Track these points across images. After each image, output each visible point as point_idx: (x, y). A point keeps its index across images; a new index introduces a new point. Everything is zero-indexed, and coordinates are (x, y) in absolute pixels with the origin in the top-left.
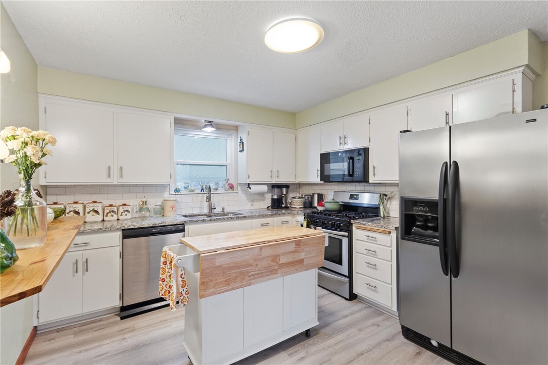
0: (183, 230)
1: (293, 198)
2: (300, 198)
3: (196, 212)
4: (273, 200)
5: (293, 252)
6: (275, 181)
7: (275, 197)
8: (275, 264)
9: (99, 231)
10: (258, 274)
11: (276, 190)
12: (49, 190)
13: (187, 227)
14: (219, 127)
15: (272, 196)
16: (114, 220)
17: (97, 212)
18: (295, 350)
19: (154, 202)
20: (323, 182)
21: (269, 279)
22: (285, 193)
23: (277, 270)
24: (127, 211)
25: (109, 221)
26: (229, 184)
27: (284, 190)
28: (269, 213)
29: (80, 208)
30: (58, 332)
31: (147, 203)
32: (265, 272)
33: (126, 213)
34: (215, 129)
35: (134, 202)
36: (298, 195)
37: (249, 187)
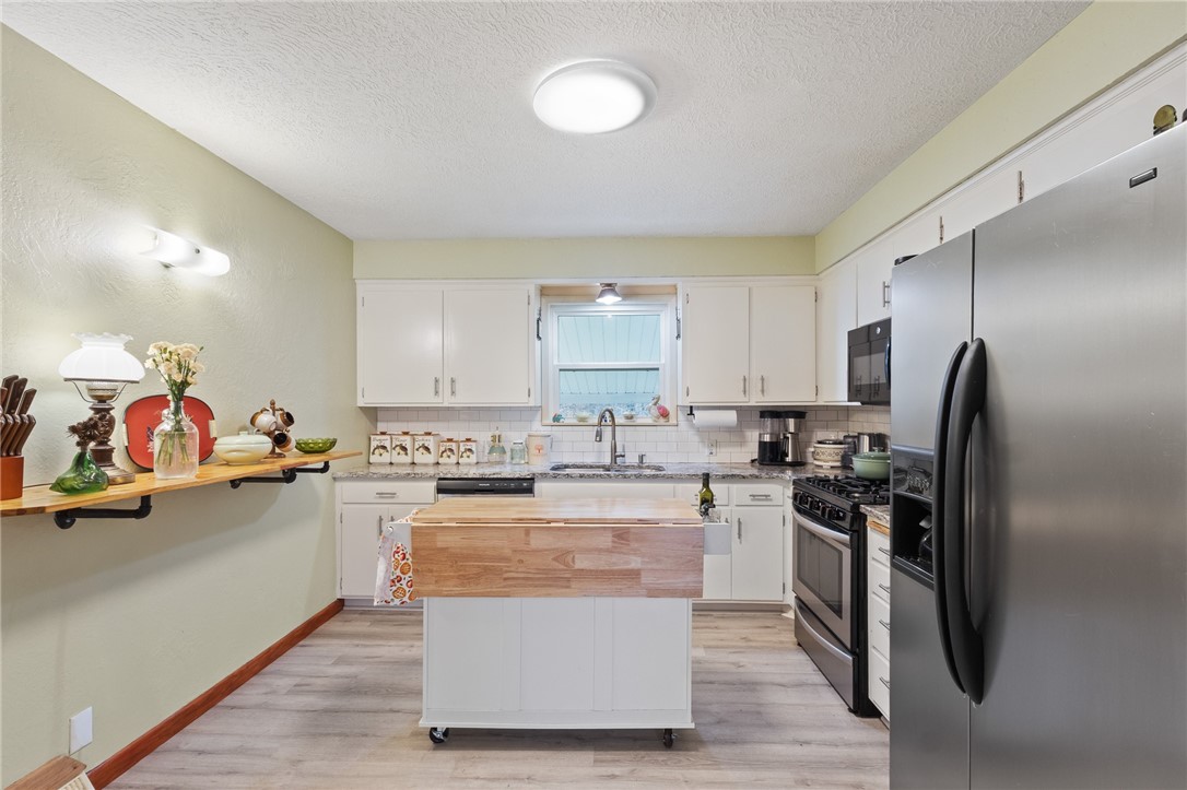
0: (529, 491)
1: (820, 442)
2: (835, 443)
3: (589, 460)
4: (762, 445)
5: (609, 551)
6: (757, 400)
7: (767, 438)
8: (562, 567)
9: (407, 477)
10: (524, 578)
11: (768, 422)
12: (380, 414)
13: (538, 486)
14: (629, 294)
15: (760, 435)
16: (452, 464)
17: (427, 449)
18: (616, 758)
19: (513, 436)
20: (859, 404)
21: (549, 595)
22: (792, 429)
23: (568, 580)
24: (470, 450)
25: (445, 464)
26: (659, 408)
27: (791, 422)
28: (755, 472)
29: (407, 441)
30: (361, 614)
31: (502, 439)
32: (539, 579)
33: (468, 453)
34: (619, 299)
35: (483, 437)
36: (833, 437)
37: (691, 414)
